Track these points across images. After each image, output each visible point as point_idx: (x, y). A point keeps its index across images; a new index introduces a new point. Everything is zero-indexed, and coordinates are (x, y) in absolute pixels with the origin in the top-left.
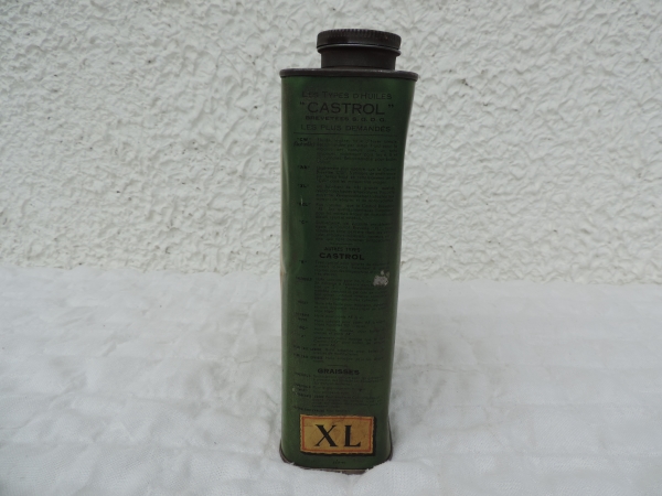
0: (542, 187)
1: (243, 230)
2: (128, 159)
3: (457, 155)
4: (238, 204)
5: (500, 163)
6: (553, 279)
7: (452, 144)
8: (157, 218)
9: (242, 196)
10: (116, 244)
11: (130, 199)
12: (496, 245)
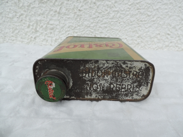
0: (156, 19)
1: (60, 32)
2: (20, 6)
3: (130, 7)
4: (57, 23)
5: (144, 10)
6: (157, 49)
7: (129, 3)
8: (31, 27)
9: (59, 20)
10: (18, 36)
11: (22, 20)
12: (140, 38)
